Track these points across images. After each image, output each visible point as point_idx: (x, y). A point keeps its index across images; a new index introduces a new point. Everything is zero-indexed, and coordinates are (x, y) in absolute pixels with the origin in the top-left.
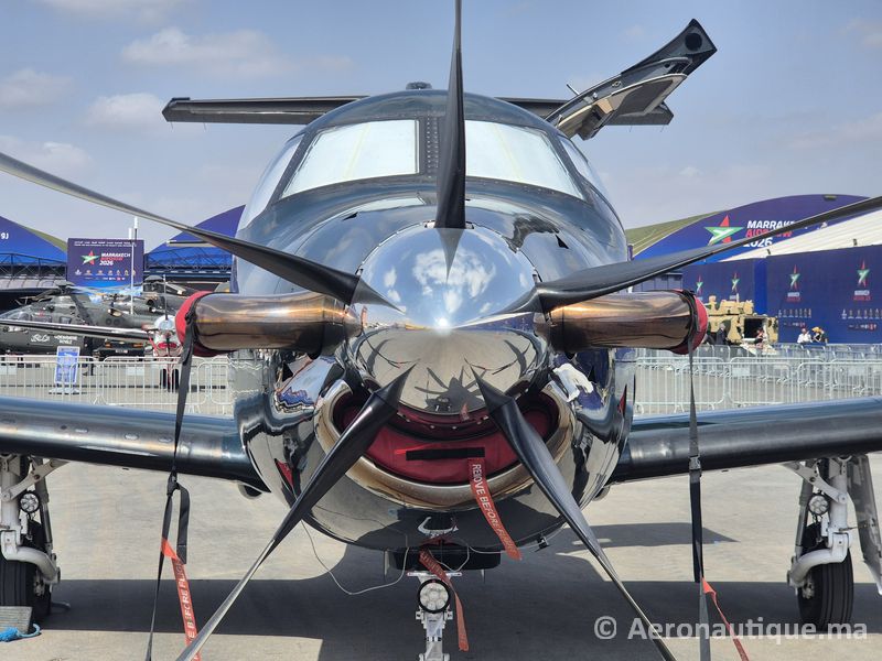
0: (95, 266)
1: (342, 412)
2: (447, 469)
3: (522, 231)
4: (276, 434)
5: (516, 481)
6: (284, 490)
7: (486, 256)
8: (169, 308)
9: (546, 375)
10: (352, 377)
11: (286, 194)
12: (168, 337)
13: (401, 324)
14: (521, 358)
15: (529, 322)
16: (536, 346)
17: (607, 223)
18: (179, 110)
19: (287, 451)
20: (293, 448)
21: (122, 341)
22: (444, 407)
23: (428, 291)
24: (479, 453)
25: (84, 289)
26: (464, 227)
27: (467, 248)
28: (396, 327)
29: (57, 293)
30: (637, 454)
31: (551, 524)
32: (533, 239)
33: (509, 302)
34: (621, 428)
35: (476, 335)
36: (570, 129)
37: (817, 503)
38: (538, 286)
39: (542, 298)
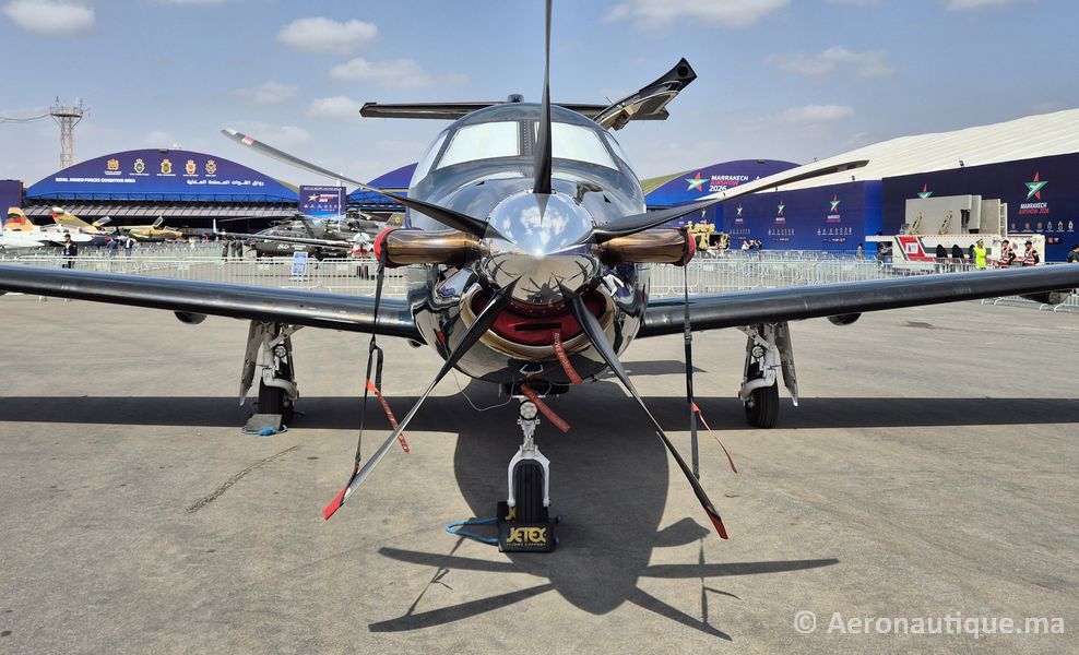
0: (317, 202)
1: (477, 302)
2: (539, 336)
3: (582, 191)
4: (436, 312)
5: (580, 343)
6: (437, 344)
7: (563, 209)
8: (362, 228)
9: (599, 280)
10: (483, 281)
11: (439, 167)
12: (362, 246)
13: (514, 251)
14: (585, 272)
15: (589, 250)
16: (593, 263)
17: (632, 184)
18: (370, 110)
19: (441, 323)
20: (445, 321)
21: (333, 248)
22: (538, 300)
23: (530, 232)
24: (559, 326)
25: (309, 217)
26: (550, 193)
27: (551, 205)
28: (511, 253)
29: (294, 219)
30: (649, 322)
31: (599, 367)
32: (588, 196)
33: (577, 238)
34: (642, 307)
35: (558, 258)
36: (607, 125)
37: (757, 351)
38: (594, 228)
39: (596, 234)
